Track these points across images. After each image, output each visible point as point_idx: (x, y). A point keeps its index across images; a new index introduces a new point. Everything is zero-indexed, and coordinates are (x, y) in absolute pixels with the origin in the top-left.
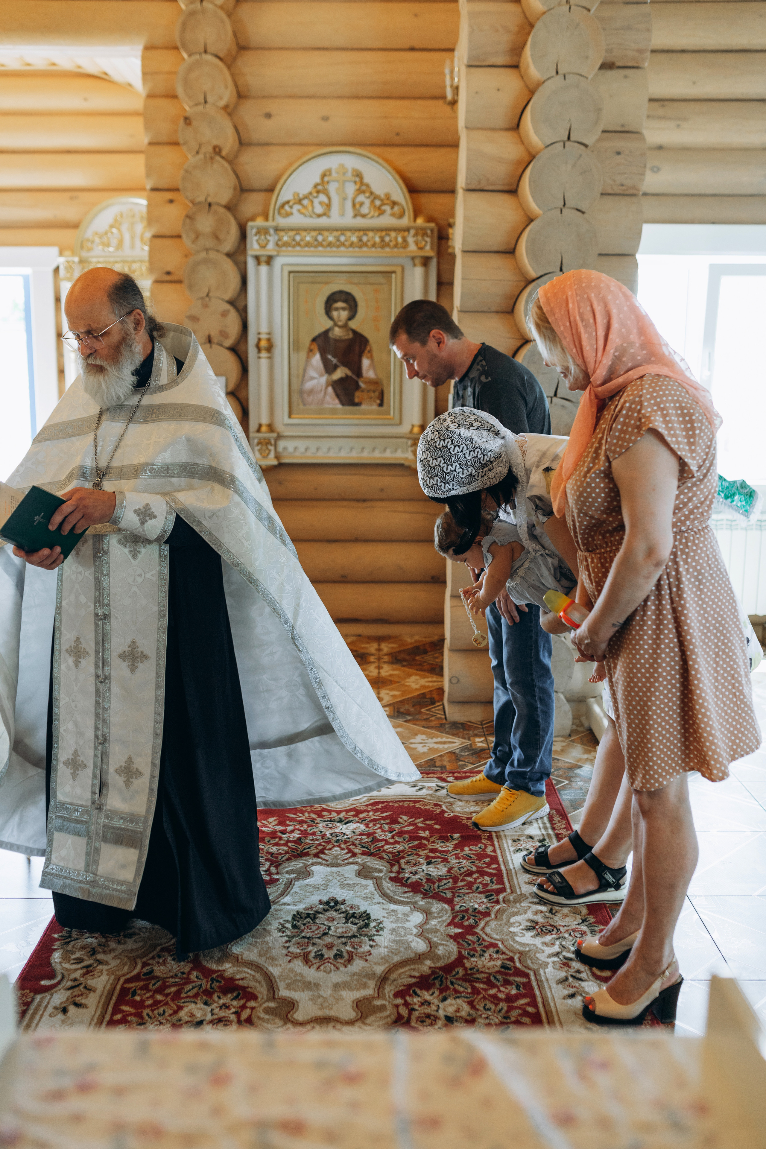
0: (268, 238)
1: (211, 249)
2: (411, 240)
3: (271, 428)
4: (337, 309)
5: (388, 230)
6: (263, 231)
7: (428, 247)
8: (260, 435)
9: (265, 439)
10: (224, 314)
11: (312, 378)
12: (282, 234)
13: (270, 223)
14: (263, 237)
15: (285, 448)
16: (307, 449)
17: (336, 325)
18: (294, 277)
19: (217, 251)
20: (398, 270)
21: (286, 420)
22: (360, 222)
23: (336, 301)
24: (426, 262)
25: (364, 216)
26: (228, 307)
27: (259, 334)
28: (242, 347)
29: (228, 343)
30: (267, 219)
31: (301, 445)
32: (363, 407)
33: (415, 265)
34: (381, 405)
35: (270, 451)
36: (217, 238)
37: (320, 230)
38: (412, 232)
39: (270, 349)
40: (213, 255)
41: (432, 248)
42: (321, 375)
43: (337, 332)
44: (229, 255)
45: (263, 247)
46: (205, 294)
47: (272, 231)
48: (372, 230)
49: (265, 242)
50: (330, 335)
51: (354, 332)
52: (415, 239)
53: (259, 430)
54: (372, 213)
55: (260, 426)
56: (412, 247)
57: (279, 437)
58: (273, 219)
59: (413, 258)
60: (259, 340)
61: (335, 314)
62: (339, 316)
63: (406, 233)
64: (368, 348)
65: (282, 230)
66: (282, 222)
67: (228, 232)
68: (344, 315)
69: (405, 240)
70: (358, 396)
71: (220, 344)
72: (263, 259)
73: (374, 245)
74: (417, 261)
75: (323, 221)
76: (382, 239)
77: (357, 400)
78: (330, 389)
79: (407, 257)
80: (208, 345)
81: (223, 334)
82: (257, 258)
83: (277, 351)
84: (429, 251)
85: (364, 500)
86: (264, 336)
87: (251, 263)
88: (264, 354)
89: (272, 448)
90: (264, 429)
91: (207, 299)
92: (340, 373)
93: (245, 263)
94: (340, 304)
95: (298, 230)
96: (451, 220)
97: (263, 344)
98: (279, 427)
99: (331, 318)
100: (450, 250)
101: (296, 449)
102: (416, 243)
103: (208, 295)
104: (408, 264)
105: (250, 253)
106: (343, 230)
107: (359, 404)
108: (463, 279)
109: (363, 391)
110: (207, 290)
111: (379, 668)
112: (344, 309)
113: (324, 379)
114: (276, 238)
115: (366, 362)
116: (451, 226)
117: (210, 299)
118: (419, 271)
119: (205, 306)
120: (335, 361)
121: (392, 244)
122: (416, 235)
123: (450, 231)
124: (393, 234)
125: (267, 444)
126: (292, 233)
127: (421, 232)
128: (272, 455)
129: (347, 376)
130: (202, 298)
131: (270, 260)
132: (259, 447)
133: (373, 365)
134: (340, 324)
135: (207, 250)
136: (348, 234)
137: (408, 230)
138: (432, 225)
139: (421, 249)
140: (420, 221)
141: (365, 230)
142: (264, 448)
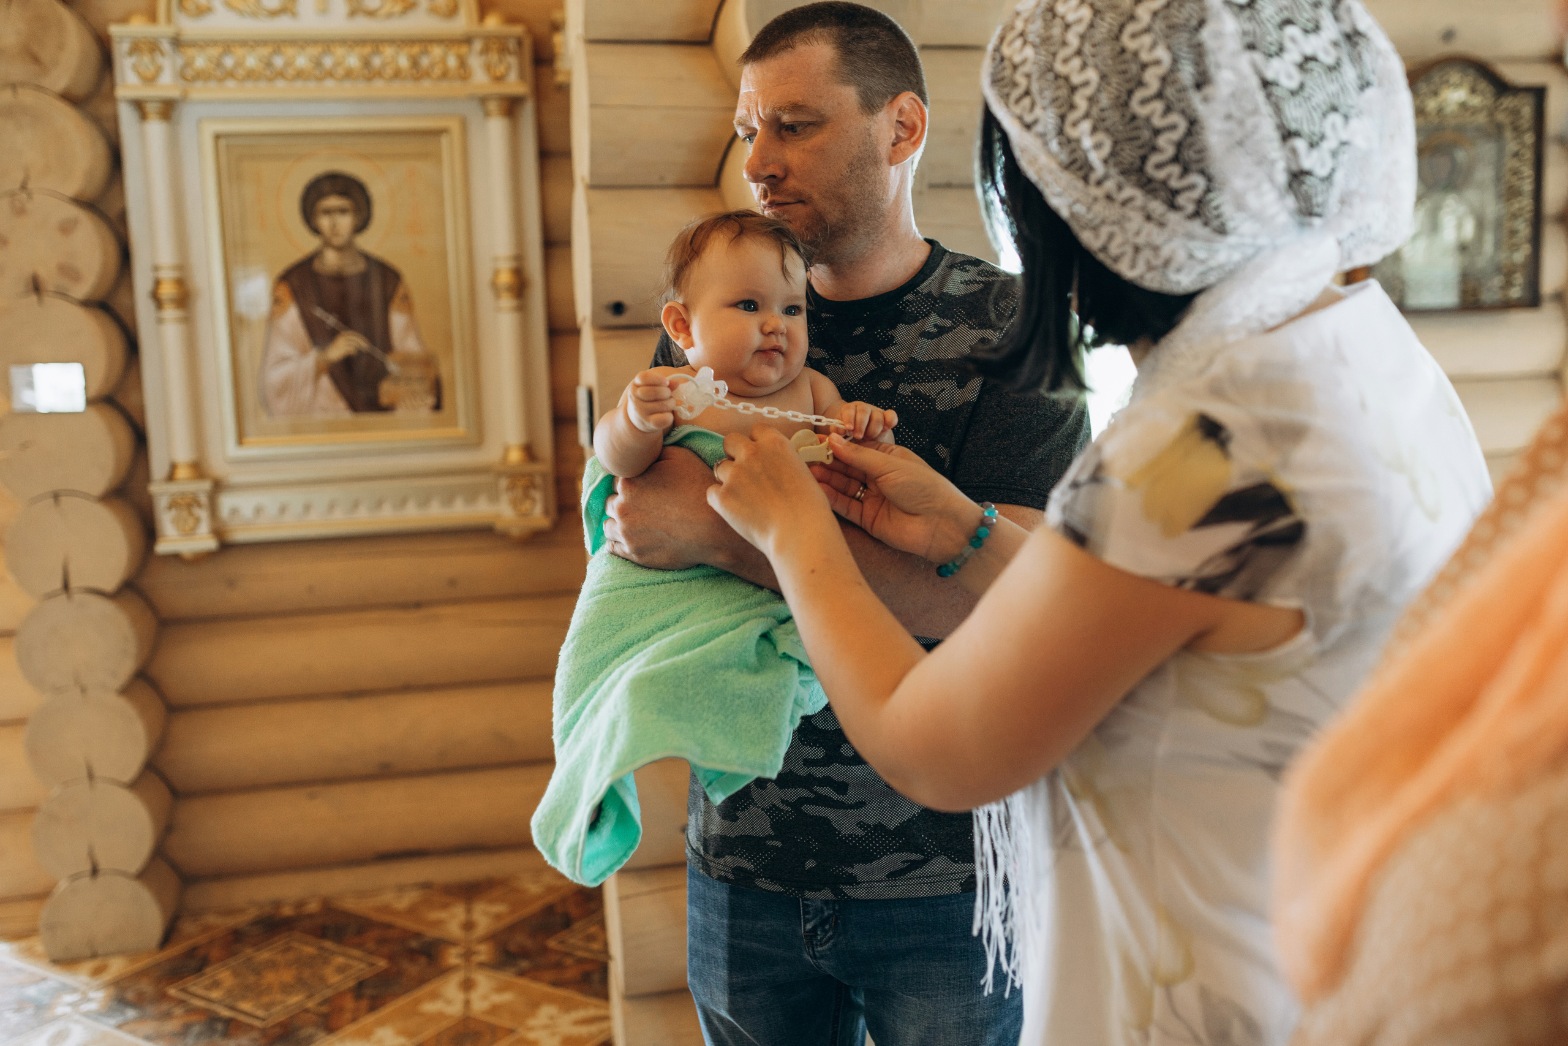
0: (160, 60)
1: (23, 84)
2: (476, 63)
3: (198, 469)
4: (328, 212)
5: (426, 42)
6: (148, 47)
7: (513, 77)
8: (173, 488)
9: (183, 494)
10: (66, 228)
11: (284, 359)
12: (191, 52)
13: (162, 30)
14: (146, 59)
15: (234, 512)
16: (283, 509)
17: (327, 244)
18: (228, 146)
19: (39, 88)
20: (454, 126)
21: (233, 450)
22: (363, 26)
23: (322, 195)
24: (511, 106)
25: (371, 14)
26: (74, 212)
27: (156, 268)
28: (120, 302)
29: (82, 291)
30: (153, 17)
31: (270, 501)
32: (401, 413)
33: (487, 114)
34: (438, 407)
35: (198, 520)
36: (36, 59)
37: (278, 44)
38: (478, 45)
39: (184, 299)
40: (27, 97)
41: (522, 77)
42: (304, 352)
43: (331, 260)
44: (69, 98)
45: (150, 80)
46: (18, 186)
47: (166, 46)
48: (392, 41)
49: (152, 69)
50: (317, 265)
51: (367, 258)
52: (483, 58)
53: (171, 477)
54: (387, 8)
55: (173, 467)
56: (480, 78)
57: (218, 487)
58: (169, 19)
59: (483, 100)
60: (157, 283)
61: (324, 222)
62: (334, 226)
63: (464, 49)
64: (401, 292)
65: (193, 44)
66: (190, 27)
67: (61, 47)
68: (345, 223)
69: (463, 63)
70: (387, 391)
71: (62, 294)
72: (151, 108)
73: (397, 75)
74: (493, 106)
75: (283, 26)
76: (415, 63)
77: (384, 400)
78: (325, 382)
79: (471, 97)
80: (34, 298)
81: (69, 272)
82: (139, 106)
83: (201, 306)
84: (515, 85)
85: (418, 605)
86: (167, 275)
87: (126, 116)
88: (170, 313)
89: (203, 514)
90: (182, 473)
91: (24, 196)
92: (344, 346)
93: (115, 119)
94: (333, 202)
95: (228, 45)
96: (556, 16)
97: (167, 290)
98: (218, 466)
99: (316, 230)
100: (560, 78)
101: (258, 511)
102: (488, 68)
103: (24, 187)
104: (473, 111)
105: (121, 92)
106: (327, 43)
107: (388, 409)
108: (593, 106)
109: (397, 380)
110: (19, 177)
111: (468, 985)
112: (343, 211)
113: (311, 359)
114: (180, 62)
115: (398, 321)
116: (557, 27)
117: (30, 196)
118: (496, 128)
119: (20, 211)
120: (331, 320)
121: (437, 71)
122: (485, 51)
123: (557, 39)
124: (437, 51)
125: (189, 506)
126: (214, 52)
127: (496, 44)
128: (204, 528)
129: (360, 353)
130: (12, 194)
131: (168, 109)
132: (173, 512)
133: (413, 325)
134: (338, 241)
135: (14, 86)
136: (340, 51)
137: (468, 40)
138: (518, 30)
139: (499, 79)
140: (493, 23)
141: (376, 43)
142: (185, 513)
